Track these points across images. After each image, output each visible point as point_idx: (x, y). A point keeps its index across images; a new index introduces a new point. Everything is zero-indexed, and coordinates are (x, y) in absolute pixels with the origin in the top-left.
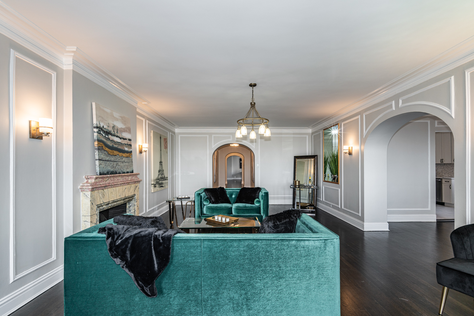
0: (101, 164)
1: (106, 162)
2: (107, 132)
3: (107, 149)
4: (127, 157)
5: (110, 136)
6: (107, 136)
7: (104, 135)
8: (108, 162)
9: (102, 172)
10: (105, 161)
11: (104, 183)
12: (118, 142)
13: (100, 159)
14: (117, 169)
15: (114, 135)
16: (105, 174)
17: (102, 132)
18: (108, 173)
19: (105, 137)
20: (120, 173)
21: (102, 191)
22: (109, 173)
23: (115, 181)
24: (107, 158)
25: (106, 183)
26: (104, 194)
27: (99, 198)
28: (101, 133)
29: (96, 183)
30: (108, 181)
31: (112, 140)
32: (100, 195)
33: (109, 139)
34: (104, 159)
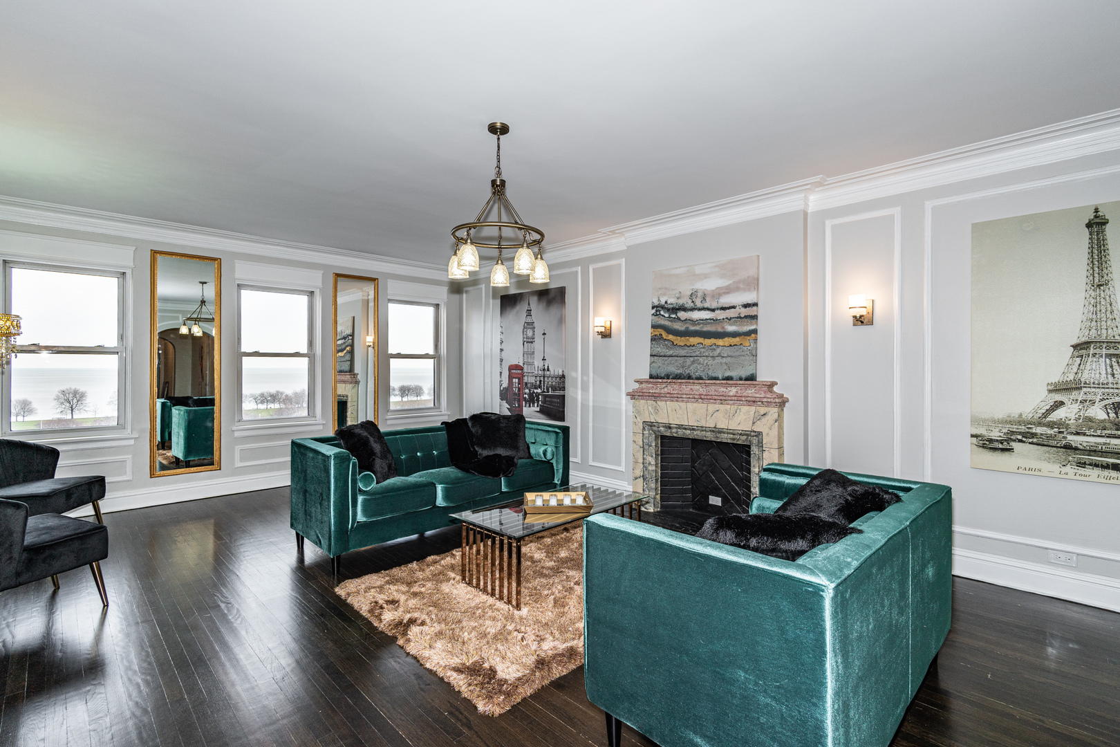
0: (653, 362)
1: (666, 358)
2: (673, 309)
3: (671, 337)
4: (731, 345)
5: (682, 315)
6: (674, 316)
7: (667, 315)
8: (670, 358)
9: (654, 373)
10: (665, 356)
11: (657, 391)
12: (703, 320)
13: (654, 354)
14: (694, 370)
15: (692, 309)
16: (661, 378)
17: (662, 313)
18: (667, 377)
19: (669, 317)
20: (700, 378)
21: (655, 403)
22: (671, 377)
23: (684, 392)
24: (671, 352)
25: (662, 391)
26: (658, 408)
27: (647, 413)
28: (660, 314)
29: (643, 389)
30: (666, 389)
31: (686, 320)
32: (650, 408)
33: (679, 319)
34: (662, 354)
